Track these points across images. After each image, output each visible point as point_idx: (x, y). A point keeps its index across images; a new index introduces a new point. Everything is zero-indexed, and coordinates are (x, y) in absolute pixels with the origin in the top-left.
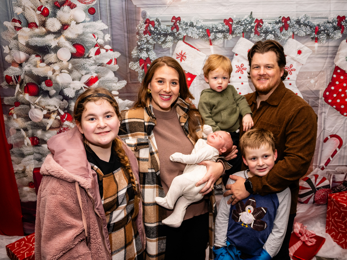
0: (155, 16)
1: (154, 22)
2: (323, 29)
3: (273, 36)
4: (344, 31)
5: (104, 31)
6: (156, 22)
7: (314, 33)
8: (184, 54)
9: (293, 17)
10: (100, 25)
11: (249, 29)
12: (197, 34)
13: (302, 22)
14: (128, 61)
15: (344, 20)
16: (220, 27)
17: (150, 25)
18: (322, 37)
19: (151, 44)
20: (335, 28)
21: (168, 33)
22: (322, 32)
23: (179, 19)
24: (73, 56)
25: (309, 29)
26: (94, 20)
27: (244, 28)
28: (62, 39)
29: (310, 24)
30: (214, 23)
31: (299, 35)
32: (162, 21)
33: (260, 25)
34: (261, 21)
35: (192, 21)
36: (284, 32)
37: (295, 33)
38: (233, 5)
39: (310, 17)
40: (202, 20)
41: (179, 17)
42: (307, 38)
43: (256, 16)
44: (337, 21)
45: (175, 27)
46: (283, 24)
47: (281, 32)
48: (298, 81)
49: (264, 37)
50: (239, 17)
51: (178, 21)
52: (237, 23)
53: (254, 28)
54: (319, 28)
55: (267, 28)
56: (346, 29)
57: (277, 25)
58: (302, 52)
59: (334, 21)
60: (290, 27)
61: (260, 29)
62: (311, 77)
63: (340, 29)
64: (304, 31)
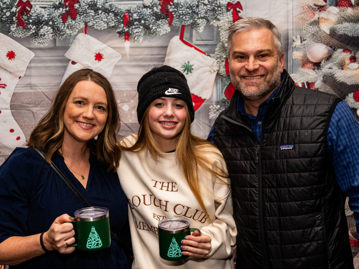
2: (138, 18)
3: (51, 30)
4: (173, 21)
7: (122, 25)
11: (8, 17)
13: (100, 7)
15: (171, 3)
18: (136, 31)
20: (158, 17)
22: (135, 23)
25: (113, 18)
29: (114, 10)
31: (95, 27)
33: (27, 9)
34: (28, 3)
36: (70, 22)
37: (88, 24)
42: (110, 32)
44: (159, 4)
46: (67, 9)
47: (64, 22)
49: (34, 31)
53: (17, 15)
54: (129, 16)
55: (39, 16)
56: (177, 18)
57: (56, 11)
58: (103, 57)
59: (154, 4)
60: (80, 15)
61: (26, 17)
62: (124, 99)
63: (167, 18)
64: (104, 21)
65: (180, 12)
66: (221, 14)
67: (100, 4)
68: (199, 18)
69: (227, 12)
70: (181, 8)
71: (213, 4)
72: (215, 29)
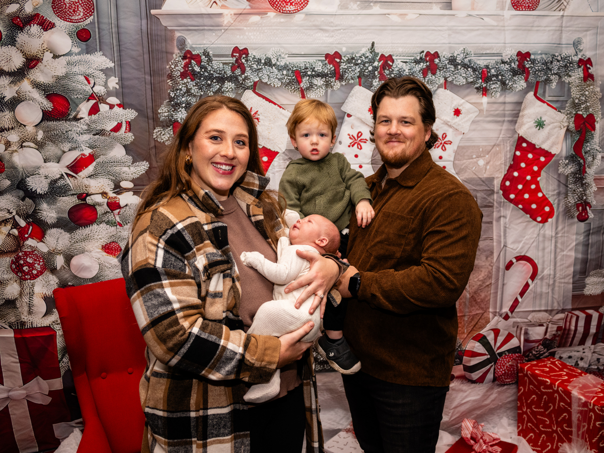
0: (202, 46)
1: (201, 57)
2: (495, 73)
4: (530, 77)
5: (107, 72)
6: (203, 57)
7: (480, 81)
8: (256, 113)
9: (444, 53)
10: (100, 60)
11: (370, 71)
12: (279, 80)
13: (460, 62)
14: (151, 126)
15: (528, 59)
16: (319, 68)
17: (192, 61)
18: (493, 86)
19: (195, 96)
20: (515, 73)
21: (226, 76)
22: (493, 79)
23: (245, 51)
24: (47, 116)
25: (472, 73)
26: (89, 51)
27: (361, 69)
28: (25, 85)
29: (472, 65)
30: (307, 61)
31: (454, 82)
32: (215, 56)
33: (389, 64)
34: (390, 58)
35: (270, 55)
36: (430, 77)
37: (448, 79)
38: (340, 30)
39: (472, 53)
40: (286, 54)
41: (246, 49)
42: (468, 88)
43: (381, 50)
44: (517, 60)
45: (238, 65)
46: (428, 64)
47: (425, 77)
48: (457, 162)
50: (351, 51)
51: (244, 56)
52: (350, 61)
53: (379, 70)
54: (487, 71)
55: (400, 70)
56: (533, 74)
57: (417, 65)
58: (461, 112)
59: (512, 60)
60: (440, 70)
61: (388, 71)
62: (479, 154)
63: (523, 74)
64: (463, 77)
65: (537, 68)
66: (572, 70)
67: (460, 59)
68: (552, 74)
69: (578, 68)
70: (537, 64)
71: (566, 61)
72: (567, 85)
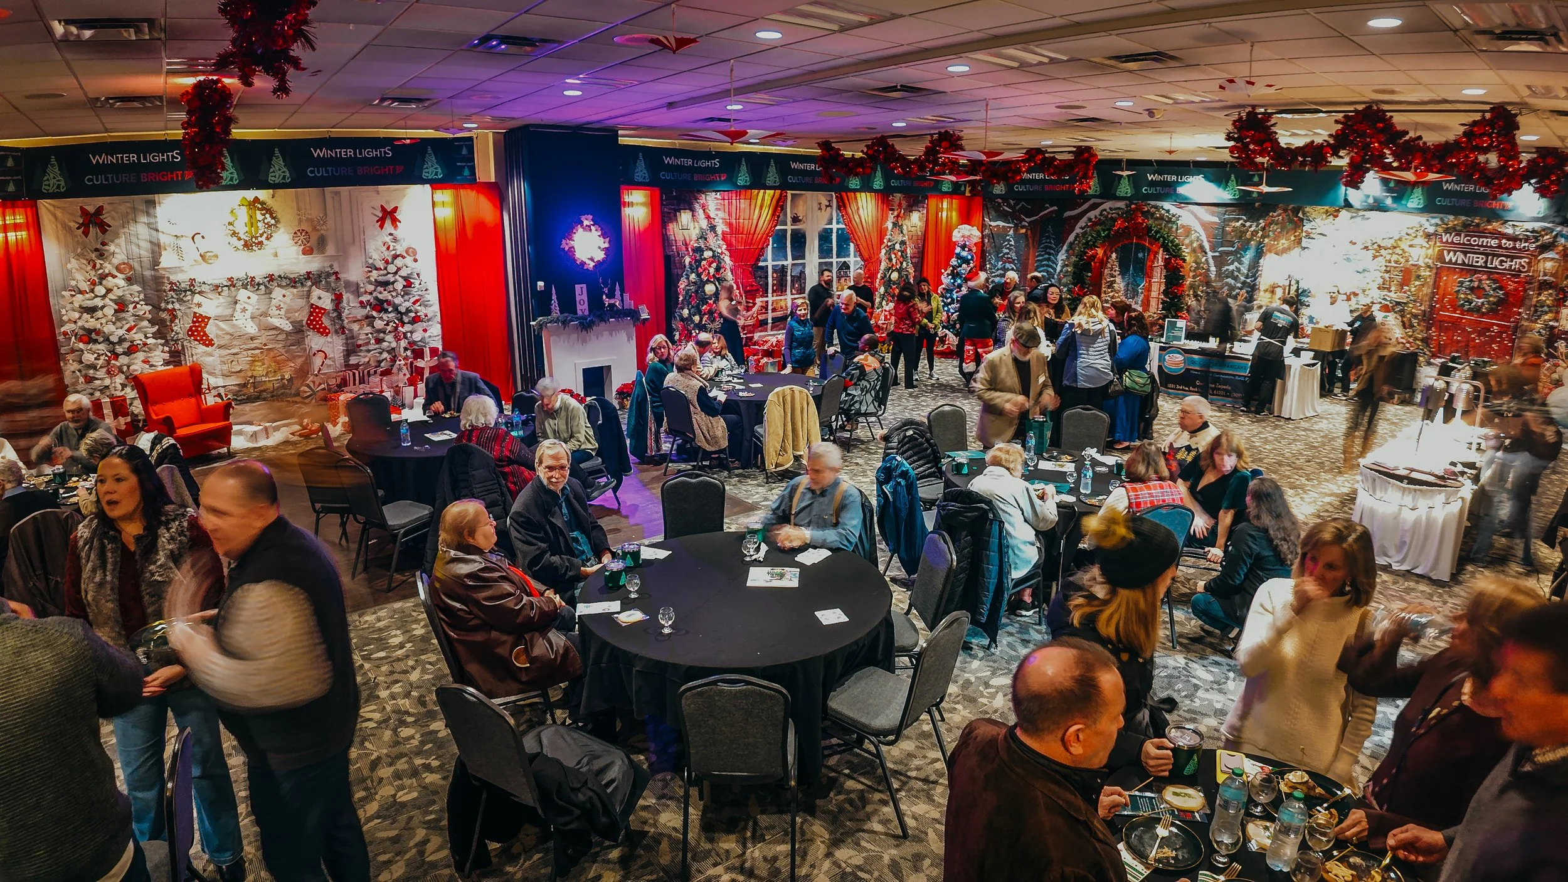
5: (139, 292)
8: (200, 303)
10: (136, 288)
21: (187, 290)
24: (116, 311)
26: (132, 284)
28: (107, 301)
43: (251, 274)
